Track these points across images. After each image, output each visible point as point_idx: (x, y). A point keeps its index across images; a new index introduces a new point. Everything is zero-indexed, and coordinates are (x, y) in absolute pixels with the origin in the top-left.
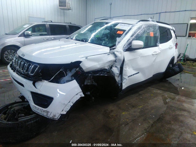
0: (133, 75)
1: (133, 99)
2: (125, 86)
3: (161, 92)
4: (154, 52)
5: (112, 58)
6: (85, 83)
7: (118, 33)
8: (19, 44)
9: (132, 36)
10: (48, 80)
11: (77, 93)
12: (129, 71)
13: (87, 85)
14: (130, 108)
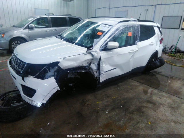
0: (110, 70)
1: (110, 90)
2: (102, 79)
3: (138, 85)
4: (131, 51)
5: (89, 57)
6: (69, 77)
7: (98, 34)
8: (24, 35)
9: (109, 38)
10: (33, 76)
11: (54, 88)
12: (105, 67)
13: (70, 78)
14: (105, 98)
